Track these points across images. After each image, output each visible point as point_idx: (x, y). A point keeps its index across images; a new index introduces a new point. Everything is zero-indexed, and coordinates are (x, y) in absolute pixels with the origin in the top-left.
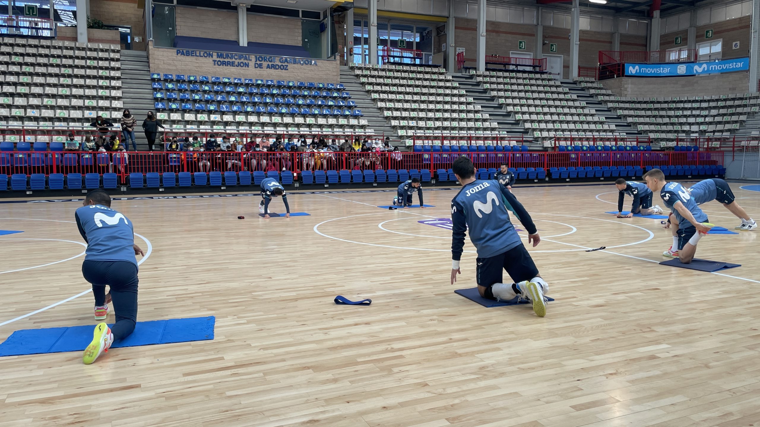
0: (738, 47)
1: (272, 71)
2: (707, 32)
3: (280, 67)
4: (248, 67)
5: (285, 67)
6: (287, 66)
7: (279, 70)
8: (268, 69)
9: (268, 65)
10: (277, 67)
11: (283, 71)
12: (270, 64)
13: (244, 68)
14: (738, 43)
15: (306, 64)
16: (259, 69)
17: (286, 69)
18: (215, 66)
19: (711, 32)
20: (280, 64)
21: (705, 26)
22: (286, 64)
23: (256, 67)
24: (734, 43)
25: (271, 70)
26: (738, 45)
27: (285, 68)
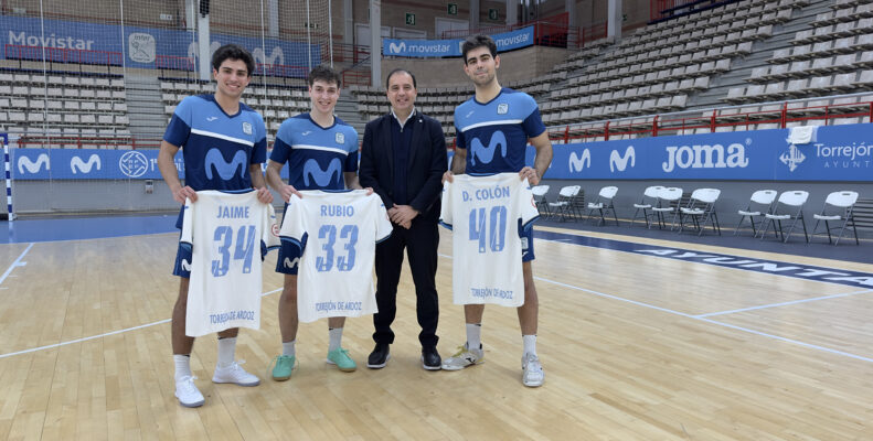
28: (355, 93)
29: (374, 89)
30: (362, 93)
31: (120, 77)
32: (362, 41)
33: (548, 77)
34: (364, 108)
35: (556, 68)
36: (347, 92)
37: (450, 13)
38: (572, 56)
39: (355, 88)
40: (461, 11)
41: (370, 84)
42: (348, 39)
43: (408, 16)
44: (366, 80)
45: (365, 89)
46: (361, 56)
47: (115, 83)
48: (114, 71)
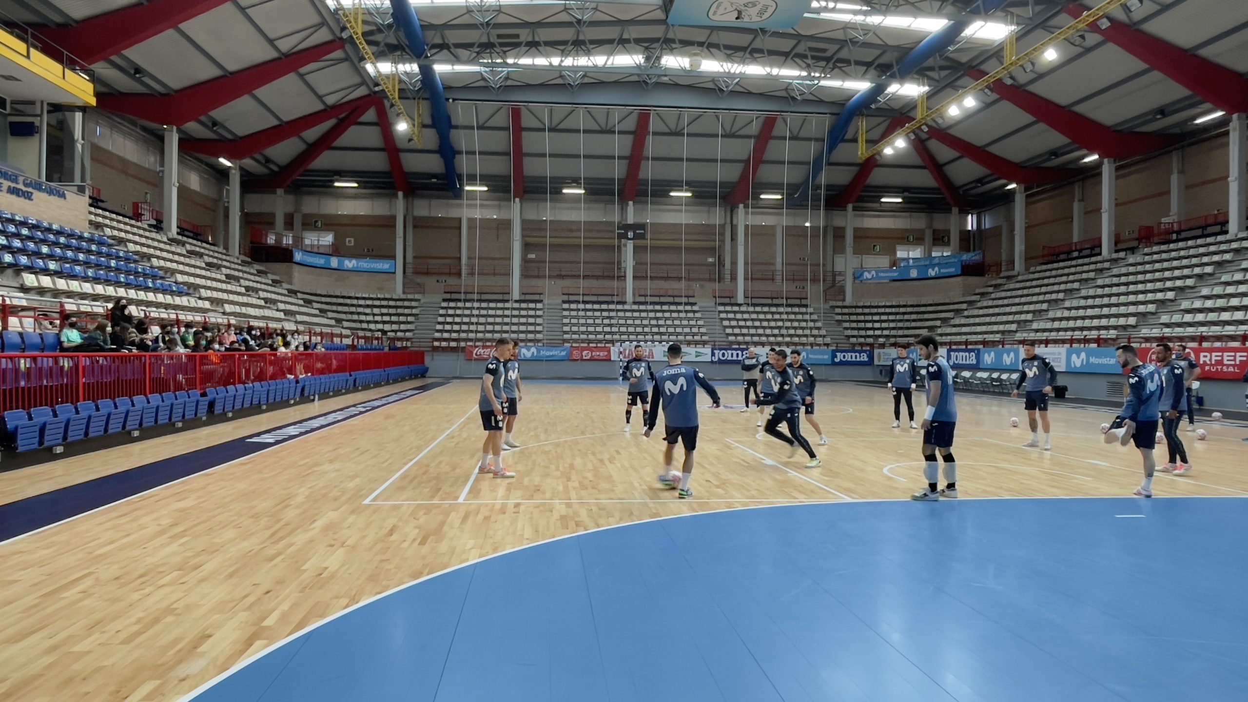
0: (352, 244)
1: (13, 198)
2: (316, 222)
3: (23, 193)
5: (29, 194)
6: (32, 193)
7: (22, 199)
8: (9, 195)
9: (9, 187)
10: (21, 192)
11: (27, 201)
12: (13, 185)
14: (352, 240)
15: (54, 195)
17: (30, 199)
19: (320, 222)
20: (24, 189)
21: (311, 216)
22: (30, 190)
24: (347, 239)
25: (11, 196)
26: (353, 242)
27: (28, 196)
28: (833, 307)
29: (845, 304)
30: (838, 307)
31: (695, 304)
32: (839, 267)
33: (969, 299)
34: (839, 317)
35: (977, 291)
36: (827, 306)
37: (908, 241)
38: (989, 283)
39: (834, 303)
40: (917, 239)
41: (844, 300)
42: (829, 268)
43: (874, 246)
44: (841, 297)
45: (840, 304)
46: (838, 278)
47: (695, 308)
48: (691, 300)
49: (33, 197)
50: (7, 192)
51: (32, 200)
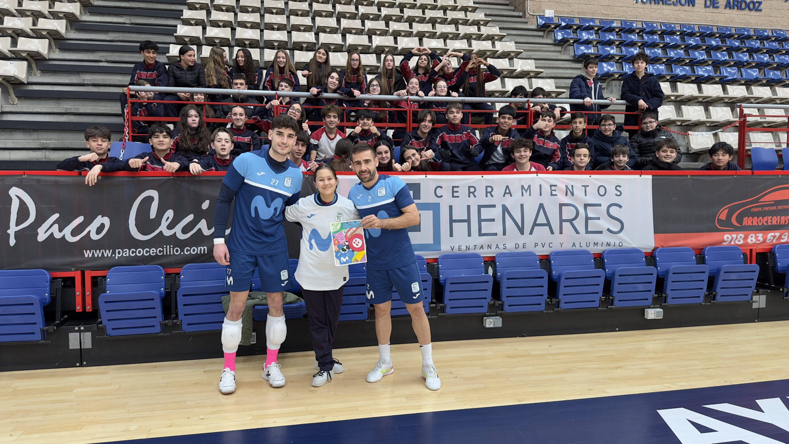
1: (735, 12)
3: (747, 5)
4: (693, 6)
5: (757, 5)
6: (760, 3)
7: (746, 12)
8: (728, 11)
9: (729, 1)
10: (743, 6)
11: (753, 13)
13: (686, 8)
16: (711, 9)
17: (757, 10)
18: (636, 6)
23: (706, 6)
25: (732, 11)
27: (755, 7)
49: (761, 7)
50: (725, 8)
51: (761, 10)
